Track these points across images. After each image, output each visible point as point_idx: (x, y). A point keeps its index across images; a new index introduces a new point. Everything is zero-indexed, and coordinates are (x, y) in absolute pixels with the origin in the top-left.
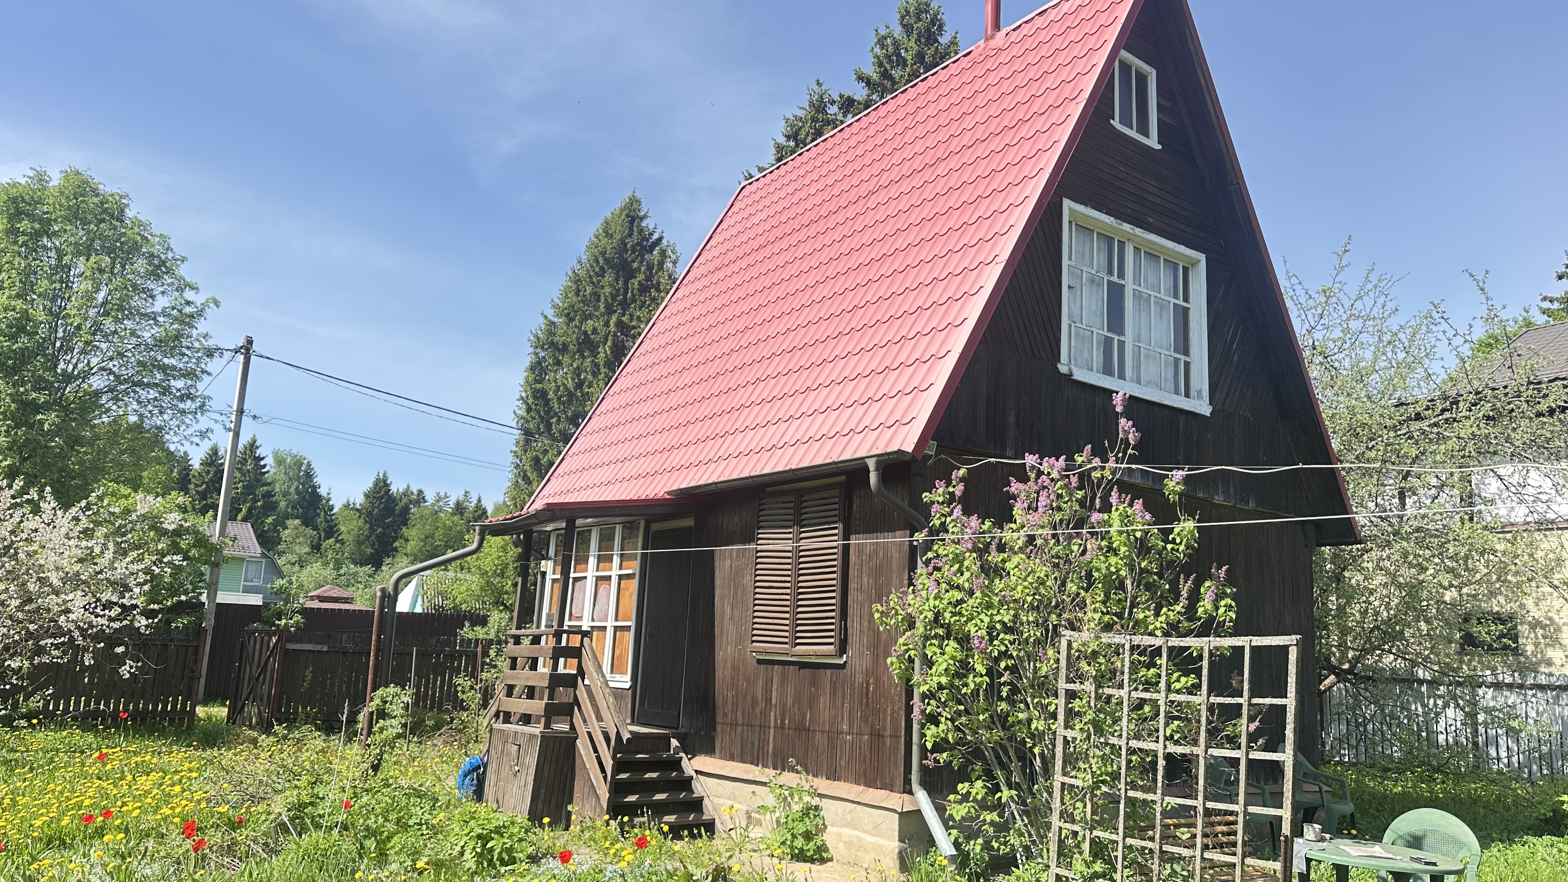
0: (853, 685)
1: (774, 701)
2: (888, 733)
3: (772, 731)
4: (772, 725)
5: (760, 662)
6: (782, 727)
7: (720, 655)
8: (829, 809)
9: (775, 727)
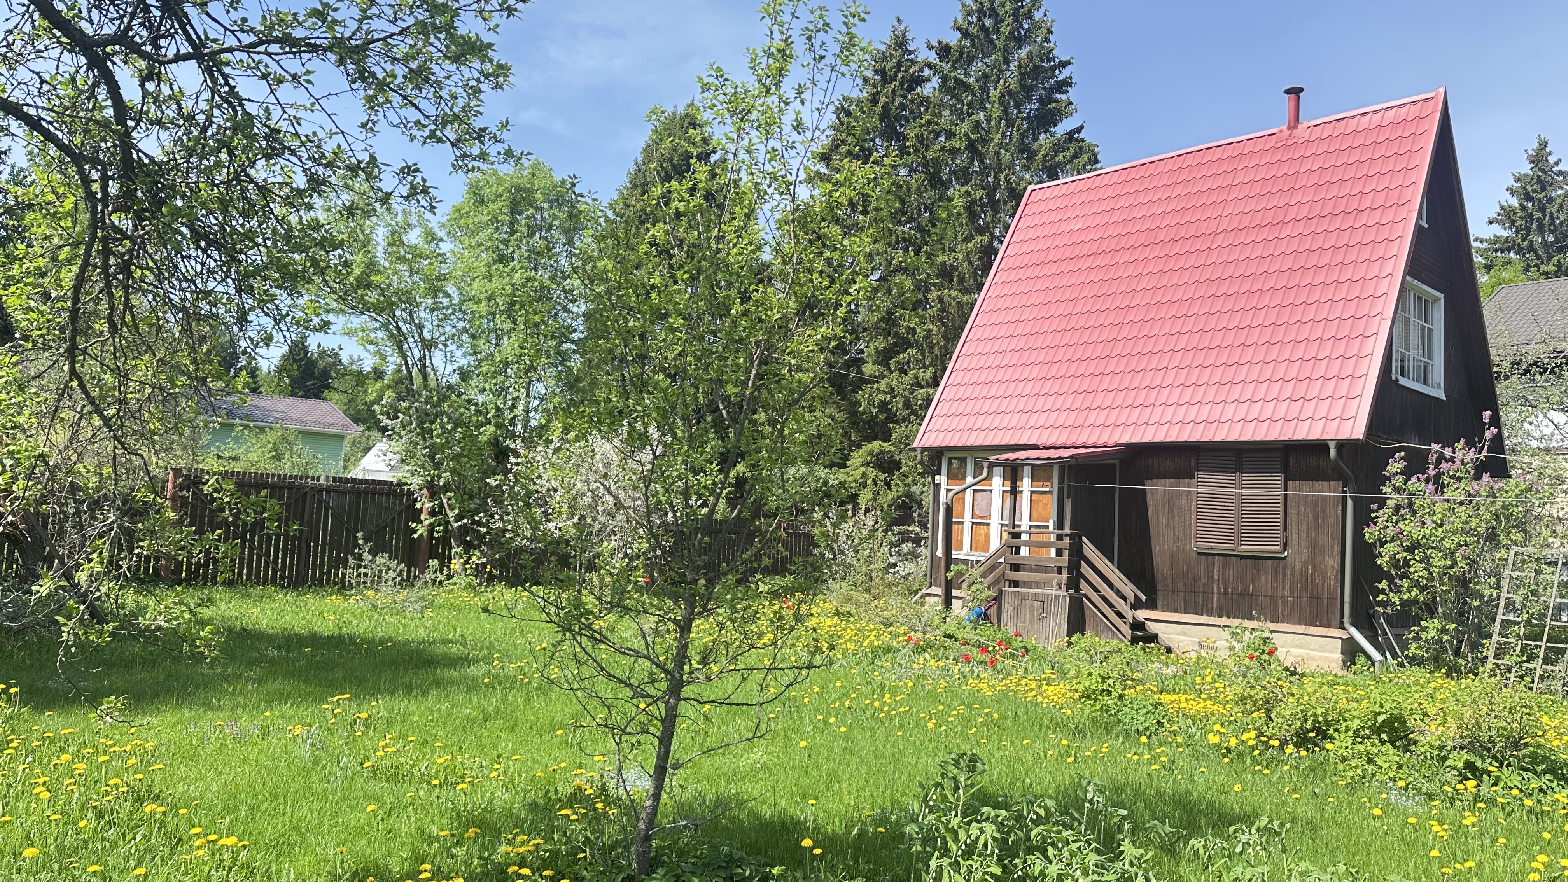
0: (1293, 570)
1: (1216, 577)
2: (1326, 596)
3: (1215, 596)
4: (1215, 591)
5: (1199, 554)
6: (1226, 592)
7: (1156, 549)
8: (1278, 640)
9: (1218, 593)
